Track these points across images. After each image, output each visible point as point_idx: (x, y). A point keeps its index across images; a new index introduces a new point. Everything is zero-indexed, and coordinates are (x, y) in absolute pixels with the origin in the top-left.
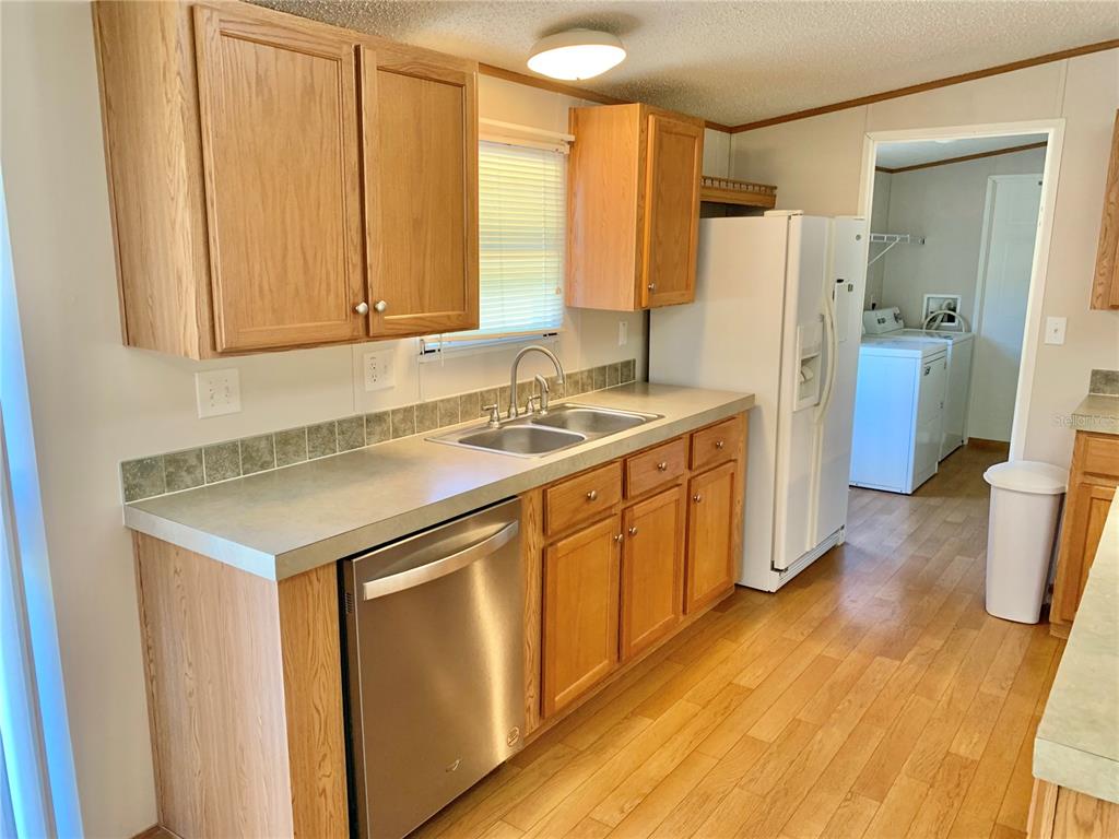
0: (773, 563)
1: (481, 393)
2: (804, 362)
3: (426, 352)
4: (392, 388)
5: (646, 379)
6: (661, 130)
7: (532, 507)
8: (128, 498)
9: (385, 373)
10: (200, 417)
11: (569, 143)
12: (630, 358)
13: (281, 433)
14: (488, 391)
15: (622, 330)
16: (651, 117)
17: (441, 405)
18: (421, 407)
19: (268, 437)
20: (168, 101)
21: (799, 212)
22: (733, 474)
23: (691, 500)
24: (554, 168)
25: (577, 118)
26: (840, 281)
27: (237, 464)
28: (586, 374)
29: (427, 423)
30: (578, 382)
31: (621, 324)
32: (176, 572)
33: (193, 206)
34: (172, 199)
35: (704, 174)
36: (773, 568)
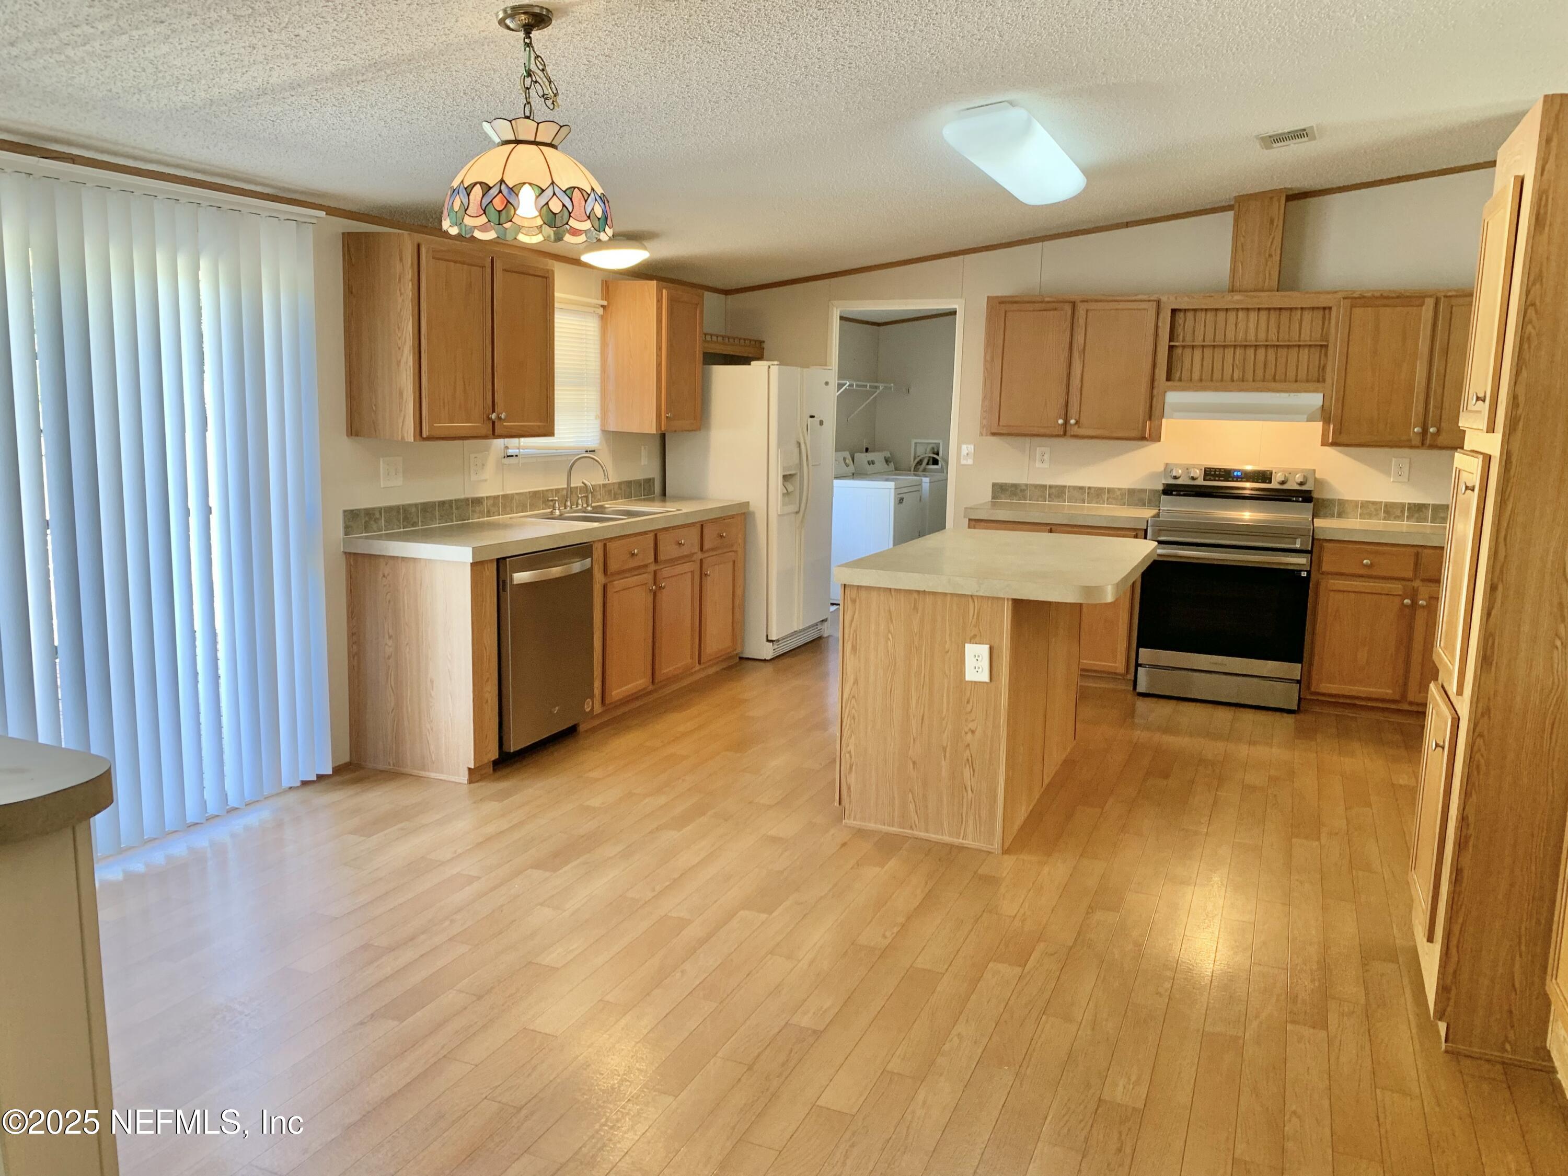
0: (767, 636)
1: (543, 491)
2: (786, 478)
3: (508, 456)
4: (486, 480)
5: (664, 493)
6: (672, 301)
7: (598, 552)
8: (346, 534)
9: (483, 468)
10: (382, 486)
11: (602, 306)
12: (651, 476)
13: (424, 503)
14: (547, 491)
15: (644, 452)
16: (664, 291)
17: (516, 497)
18: (505, 497)
19: (416, 505)
20: (401, 294)
21: (776, 363)
22: (734, 562)
23: (703, 575)
24: (592, 325)
25: (608, 288)
26: (812, 417)
27: (399, 521)
28: (616, 486)
29: (508, 509)
30: (611, 491)
31: (643, 448)
32: (384, 576)
33: (414, 354)
34: (399, 348)
35: (705, 331)
36: (768, 641)
